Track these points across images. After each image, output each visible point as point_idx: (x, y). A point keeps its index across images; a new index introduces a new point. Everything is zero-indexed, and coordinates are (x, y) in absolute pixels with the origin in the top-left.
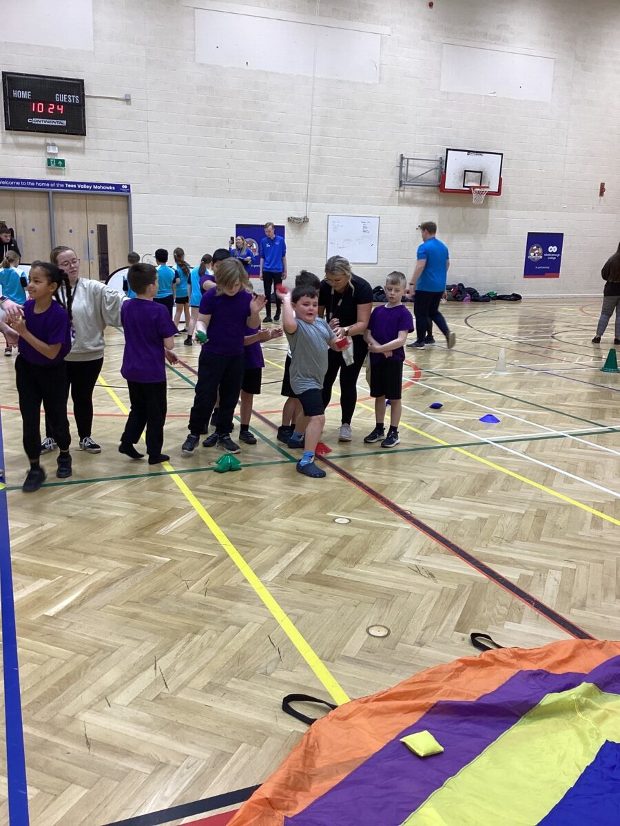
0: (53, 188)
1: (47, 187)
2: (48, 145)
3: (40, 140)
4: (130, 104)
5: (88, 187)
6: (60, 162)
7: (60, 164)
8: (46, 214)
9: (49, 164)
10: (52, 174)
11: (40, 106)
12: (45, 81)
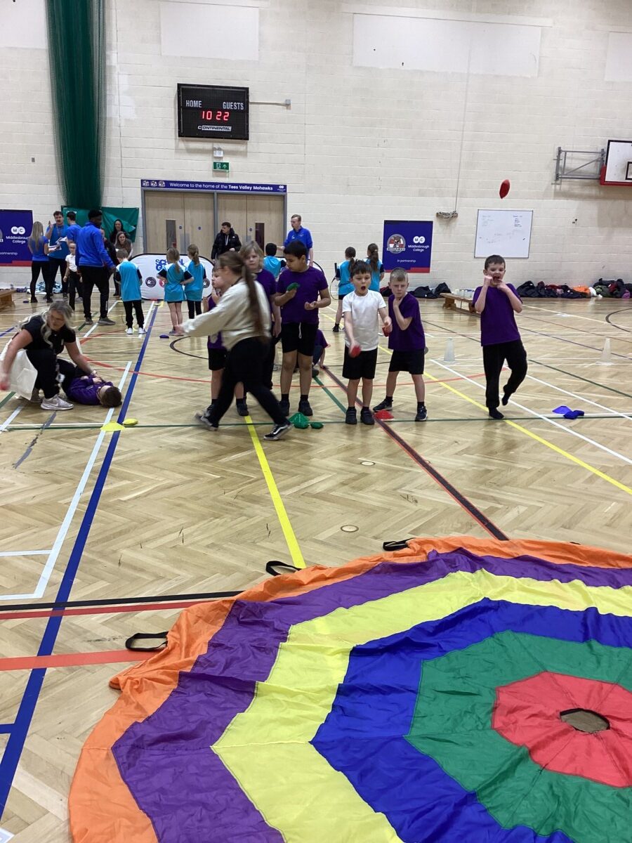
0: (218, 189)
1: (213, 189)
2: (214, 149)
3: (206, 145)
4: (290, 109)
5: (248, 188)
6: (225, 165)
7: (225, 167)
8: (210, 214)
9: (215, 167)
10: (217, 176)
11: (209, 114)
12: (215, 90)
